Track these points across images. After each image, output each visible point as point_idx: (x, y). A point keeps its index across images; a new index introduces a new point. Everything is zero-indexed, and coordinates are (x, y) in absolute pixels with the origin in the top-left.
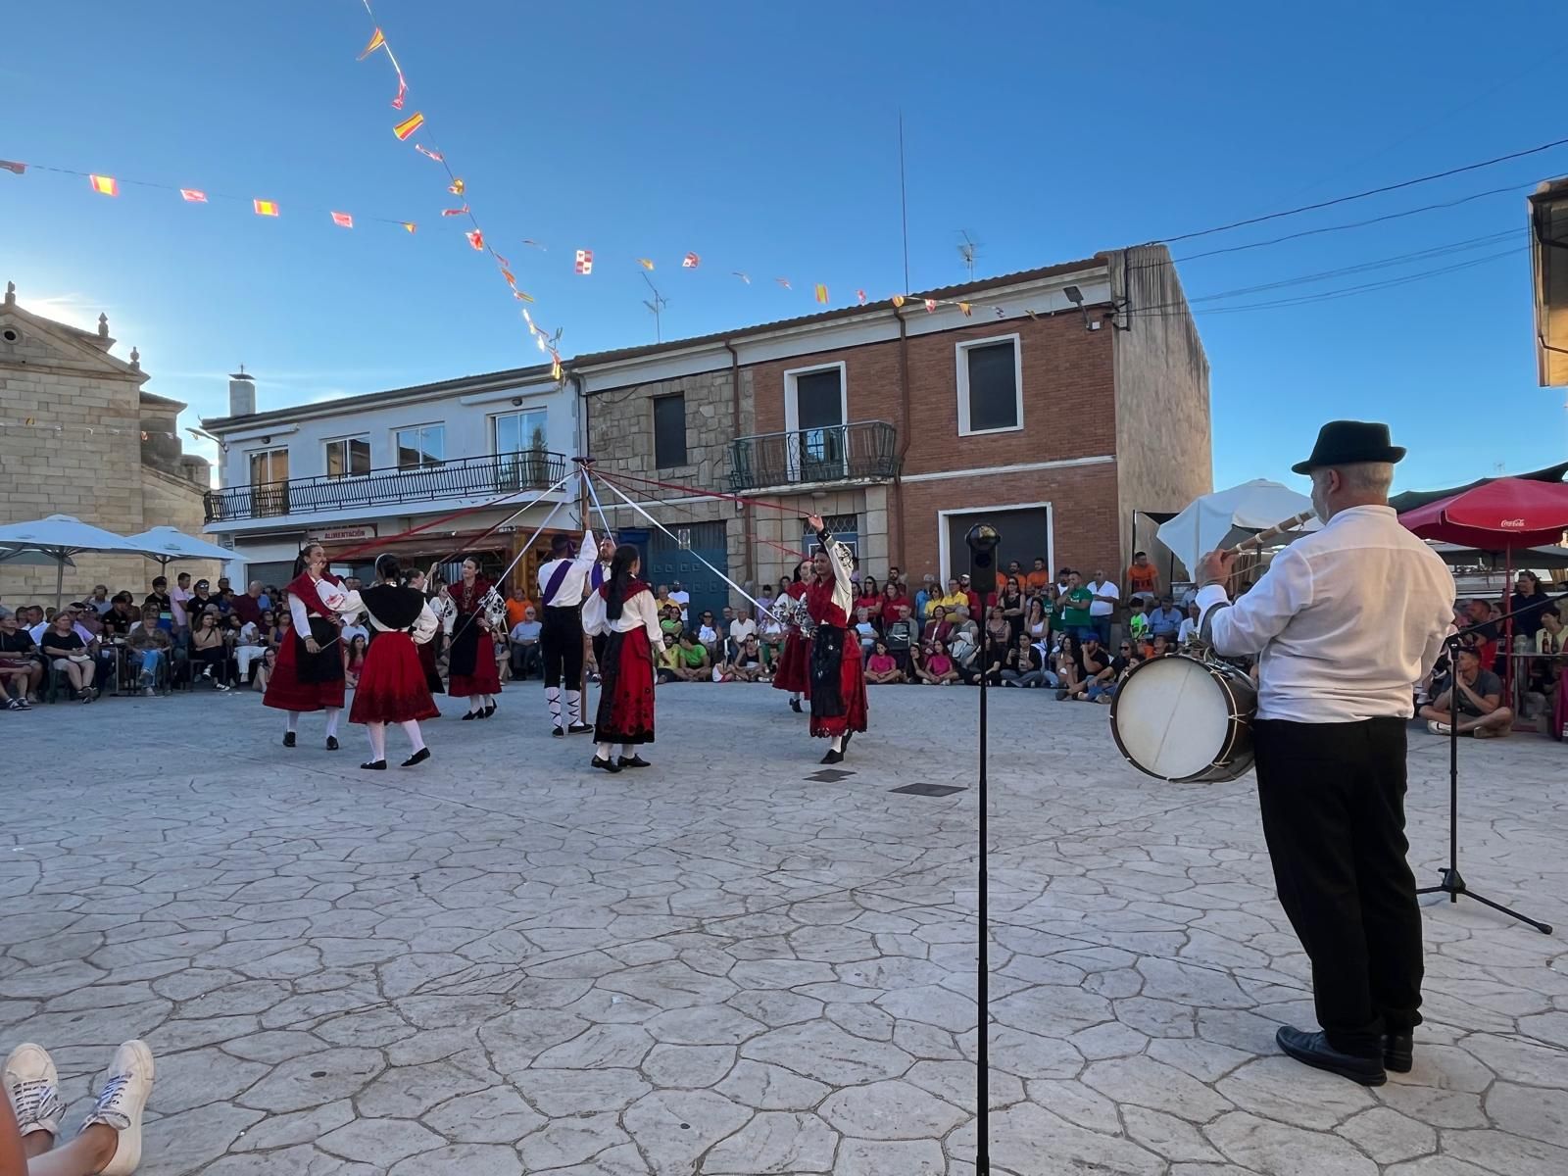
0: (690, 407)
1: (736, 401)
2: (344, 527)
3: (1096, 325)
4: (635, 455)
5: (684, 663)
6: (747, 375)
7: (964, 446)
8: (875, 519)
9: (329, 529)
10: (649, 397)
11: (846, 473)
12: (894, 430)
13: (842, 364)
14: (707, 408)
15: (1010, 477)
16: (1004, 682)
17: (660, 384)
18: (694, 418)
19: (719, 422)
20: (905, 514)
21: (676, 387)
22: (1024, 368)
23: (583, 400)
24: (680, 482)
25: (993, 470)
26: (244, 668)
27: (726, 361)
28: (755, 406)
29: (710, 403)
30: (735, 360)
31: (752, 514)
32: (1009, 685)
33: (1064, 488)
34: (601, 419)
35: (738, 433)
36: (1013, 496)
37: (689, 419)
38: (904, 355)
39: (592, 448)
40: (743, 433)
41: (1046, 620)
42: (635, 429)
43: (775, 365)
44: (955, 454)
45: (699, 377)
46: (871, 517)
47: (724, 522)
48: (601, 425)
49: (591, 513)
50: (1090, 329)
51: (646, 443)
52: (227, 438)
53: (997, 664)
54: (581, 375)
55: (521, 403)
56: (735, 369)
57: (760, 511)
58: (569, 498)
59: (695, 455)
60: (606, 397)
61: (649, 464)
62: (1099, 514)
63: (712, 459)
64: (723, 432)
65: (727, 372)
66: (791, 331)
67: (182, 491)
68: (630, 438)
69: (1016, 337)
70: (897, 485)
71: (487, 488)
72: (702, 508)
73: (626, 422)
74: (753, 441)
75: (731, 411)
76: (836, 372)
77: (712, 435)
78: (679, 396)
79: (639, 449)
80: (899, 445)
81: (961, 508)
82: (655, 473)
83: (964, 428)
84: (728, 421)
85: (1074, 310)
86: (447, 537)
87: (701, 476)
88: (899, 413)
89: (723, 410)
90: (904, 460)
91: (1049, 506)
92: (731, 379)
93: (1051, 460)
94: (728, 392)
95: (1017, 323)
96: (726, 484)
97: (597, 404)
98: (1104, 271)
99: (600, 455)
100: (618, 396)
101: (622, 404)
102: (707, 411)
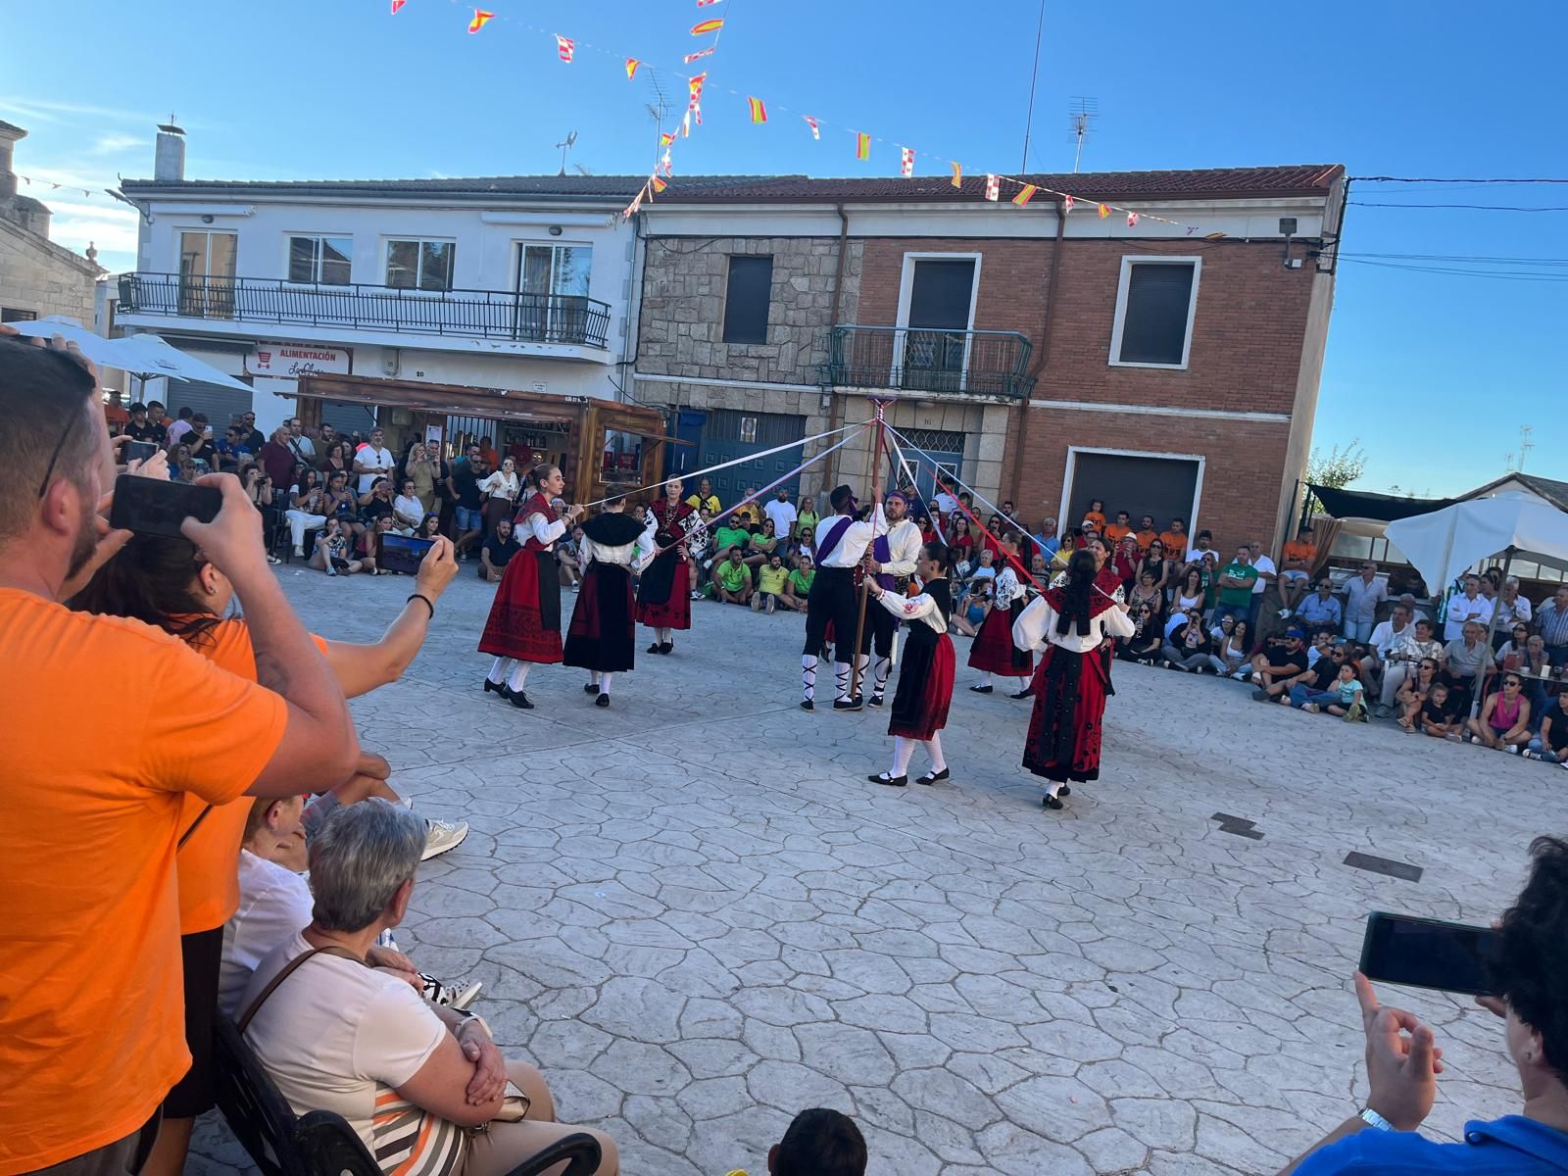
0: (778, 277)
1: (839, 278)
2: (308, 346)
3: (1297, 263)
4: (700, 321)
5: (791, 590)
6: (857, 250)
7: (1113, 376)
8: (991, 442)
9: (288, 344)
10: (726, 254)
11: (963, 386)
12: (1030, 345)
13: (978, 257)
14: (800, 280)
15: (1162, 421)
16: (1167, 663)
17: (743, 241)
18: (782, 289)
19: (814, 301)
20: (1027, 442)
21: (764, 248)
22: (1200, 298)
23: (642, 244)
24: (754, 363)
25: (1143, 410)
26: (298, 540)
27: (833, 228)
28: (861, 288)
29: (805, 275)
30: (844, 230)
31: (839, 414)
32: (1172, 667)
33: (1223, 443)
34: (662, 270)
35: (834, 318)
36: (1162, 442)
37: (775, 289)
38: (1056, 258)
39: (645, 303)
40: (841, 319)
41: (1202, 595)
42: (704, 290)
43: (893, 244)
44: (1098, 385)
45: (794, 242)
46: (985, 440)
47: (805, 417)
48: (660, 277)
49: (635, 381)
50: (1289, 267)
51: (717, 309)
52: (155, 207)
53: (1157, 641)
54: (644, 212)
55: (560, 233)
56: (842, 240)
57: (851, 411)
58: (609, 357)
59: (778, 333)
60: (671, 244)
61: (716, 334)
62: (1259, 479)
63: (798, 343)
64: (815, 313)
65: (831, 242)
66: (923, 206)
67: (21, 244)
68: (697, 299)
69: (1197, 260)
70: (1024, 409)
71: (503, 332)
72: (776, 398)
73: (694, 280)
74: (853, 331)
75: (830, 288)
76: (972, 263)
77: (803, 314)
78: (769, 259)
79: (706, 314)
80: (1033, 362)
81: (1097, 447)
82: (724, 347)
83: (1114, 359)
84: (824, 301)
85: (1275, 241)
86: (492, 395)
87: (782, 359)
88: (1040, 327)
89: (819, 285)
90: (1036, 381)
91: (1202, 461)
92: (835, 250)
93: (1213, 409)
94: (829, 266)
95: (1201, 245)
96: (811, 375)
97: (659, 251)
98: (1320, 201)
99: (656, 313)
100: (688, 246)
101: (691, 256)
102: (800, 283)
